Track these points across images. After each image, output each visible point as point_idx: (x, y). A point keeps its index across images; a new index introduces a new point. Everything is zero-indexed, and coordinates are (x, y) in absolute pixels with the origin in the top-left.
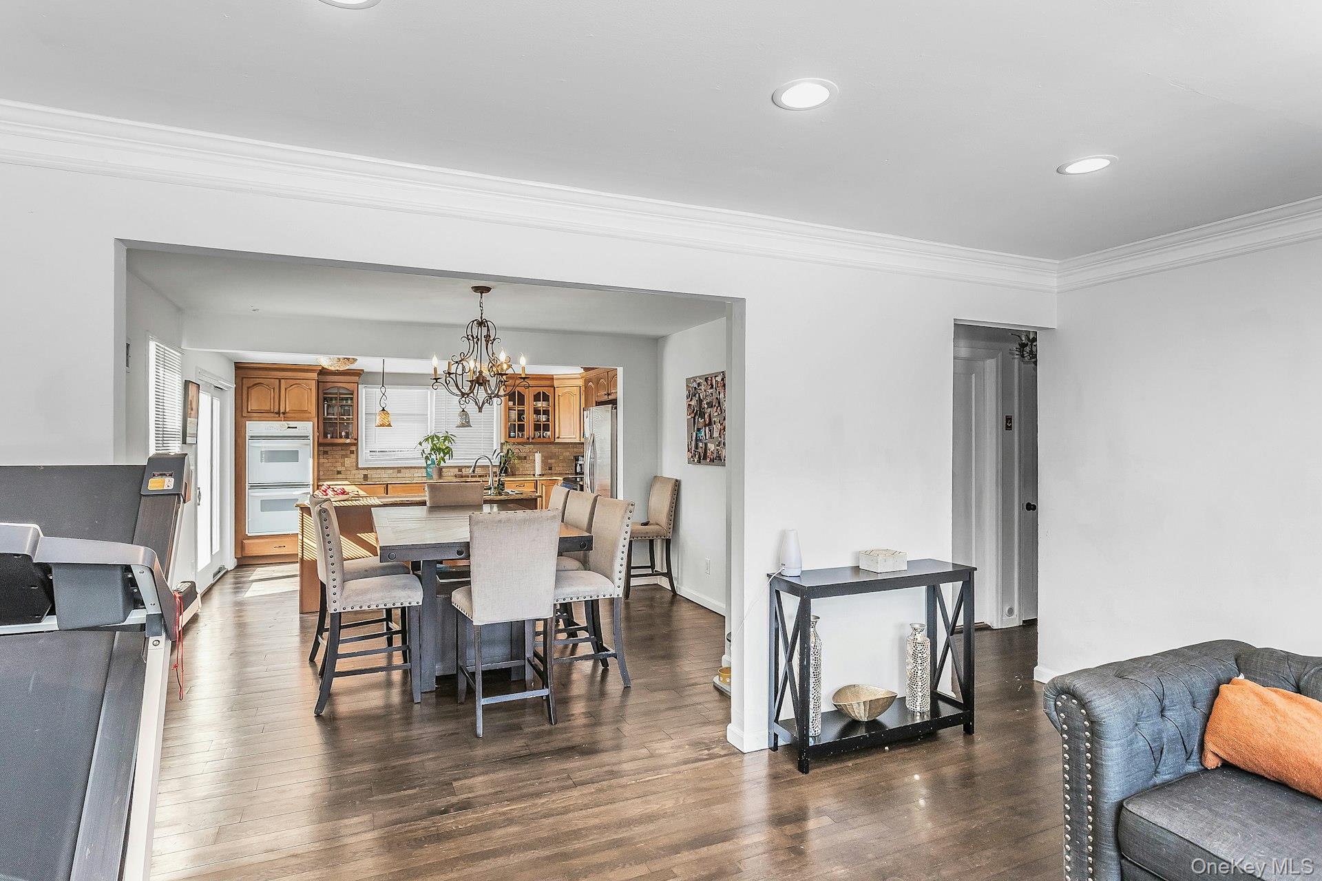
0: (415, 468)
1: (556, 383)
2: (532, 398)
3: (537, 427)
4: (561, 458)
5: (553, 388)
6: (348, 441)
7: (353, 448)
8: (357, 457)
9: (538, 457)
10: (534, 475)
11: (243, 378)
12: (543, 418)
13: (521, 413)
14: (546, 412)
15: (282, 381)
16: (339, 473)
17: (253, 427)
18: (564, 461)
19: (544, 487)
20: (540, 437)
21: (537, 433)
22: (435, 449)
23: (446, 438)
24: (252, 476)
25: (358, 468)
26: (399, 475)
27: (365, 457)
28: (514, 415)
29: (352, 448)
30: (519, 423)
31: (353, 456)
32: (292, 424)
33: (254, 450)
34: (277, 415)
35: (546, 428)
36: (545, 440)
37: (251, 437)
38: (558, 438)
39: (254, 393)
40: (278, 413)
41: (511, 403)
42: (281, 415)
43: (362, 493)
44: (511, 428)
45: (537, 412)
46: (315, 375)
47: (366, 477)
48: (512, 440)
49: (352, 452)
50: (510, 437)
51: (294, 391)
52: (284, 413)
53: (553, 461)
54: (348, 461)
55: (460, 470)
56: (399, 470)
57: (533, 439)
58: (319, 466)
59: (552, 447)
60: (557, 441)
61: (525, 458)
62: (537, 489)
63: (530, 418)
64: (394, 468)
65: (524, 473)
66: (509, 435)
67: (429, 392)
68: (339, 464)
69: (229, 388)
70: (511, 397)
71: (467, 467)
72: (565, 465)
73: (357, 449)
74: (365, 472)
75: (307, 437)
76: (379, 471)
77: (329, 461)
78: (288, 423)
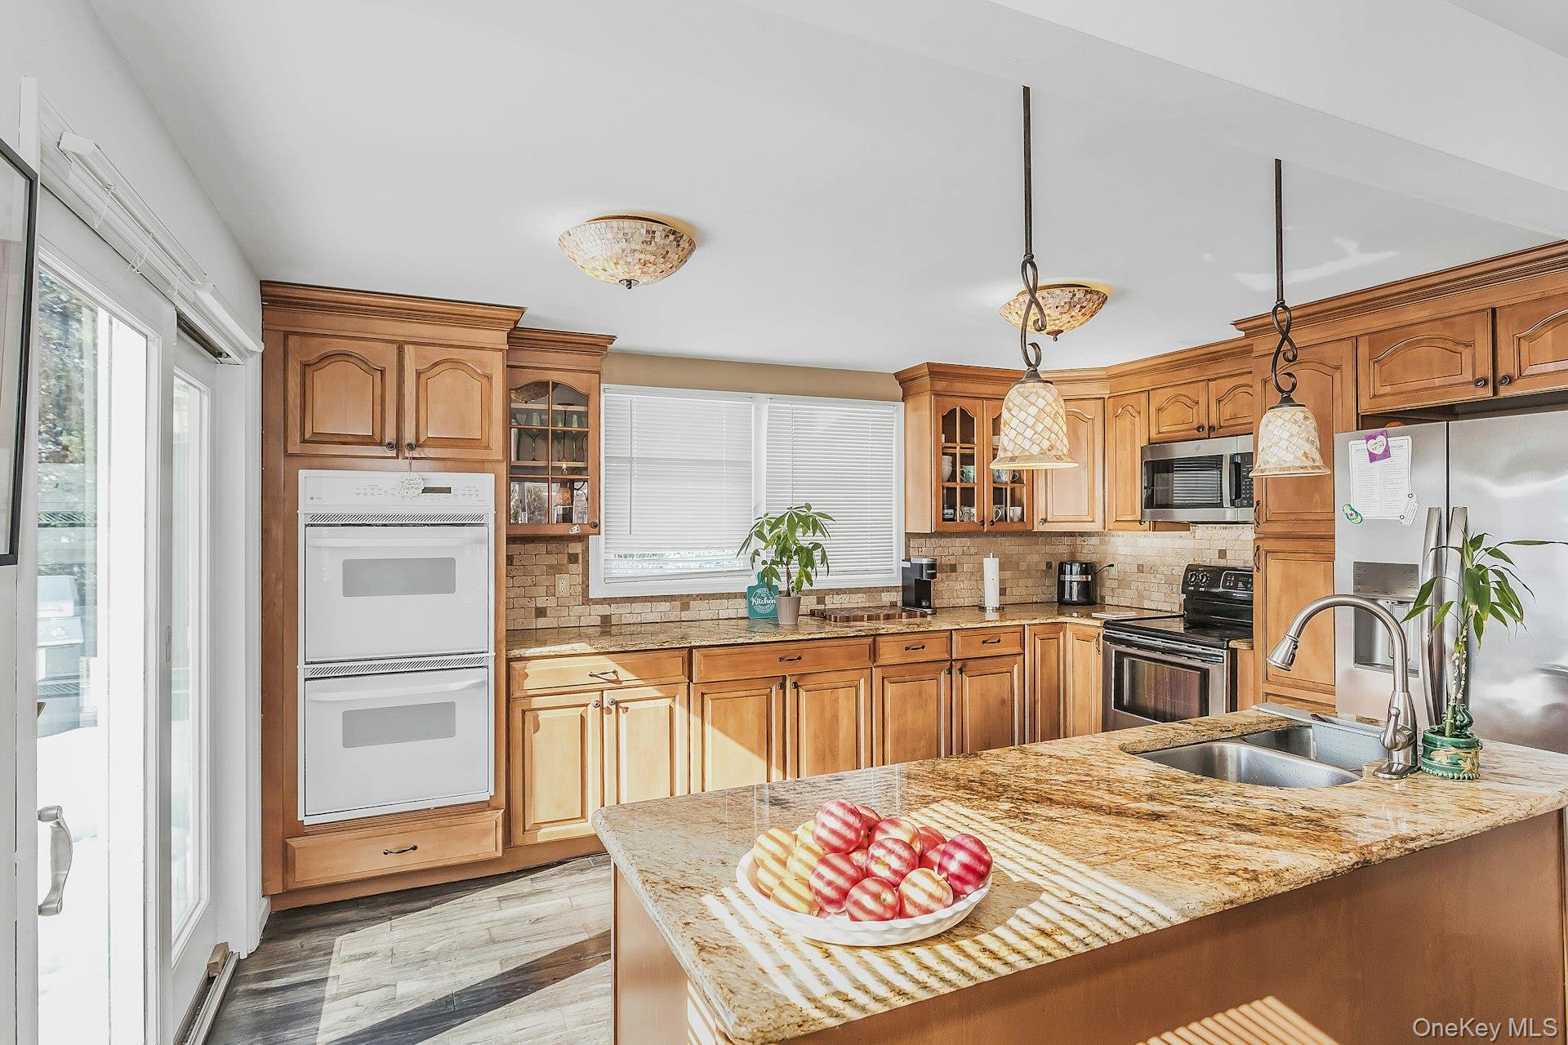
0: (727, 595)
2: (988, 424)
4: (1023, 566)
6: (569, 529)
7: (576, 548)
8: (586, 569)
9: (991, 566)
11: (287, 335)
13: (965, 460)
15: (409, 350)
16: (541, 612)
17: (322, 489)
18: (1028, 573)
21: (998, 511)
24: (313, 643)
25: (587, 601)
27: (606, 570)
28: (949, 465)
29: (569, 547)
30: (965, 484)
31: (576, 568)
32: (437, 478)
33: (322, 555)
34: (393, 453)
35: (1016, 496)
36: (1012, 526)
37: (313, 517)
38: (1045, 521)
39: (322, 379)
40: (397, 446)
41: (946, 437)
42: (406, 451)
43: (624, 675)
44: (946, 496)
46: (499, 338)
47: (606, 620)
48: (943, 526)
49: (573, 558)
50: (944, 518)
51: (444, 383)
52: (411, 447)
53: (1007, 575)
54: (565, 583)
55: (821, 601)
56: (685, 601)
57: (992, 524)
58: (507, 605)
60: (1038, 528)
62: (1024, 648)
63: (983, 474)
64: (670, 598)
65: (953, 602)
66: (943, 514)
67: (753, 407)
68: (542, 590)
69: (244, 352)
70: (948, 420)
71: (838, 592)
72: (1030, 582)
73: (586, 550)
74: (605, 610)
75: (481, 517)
76: (637, 607)
77: (519, 581)
78: (425, 475)
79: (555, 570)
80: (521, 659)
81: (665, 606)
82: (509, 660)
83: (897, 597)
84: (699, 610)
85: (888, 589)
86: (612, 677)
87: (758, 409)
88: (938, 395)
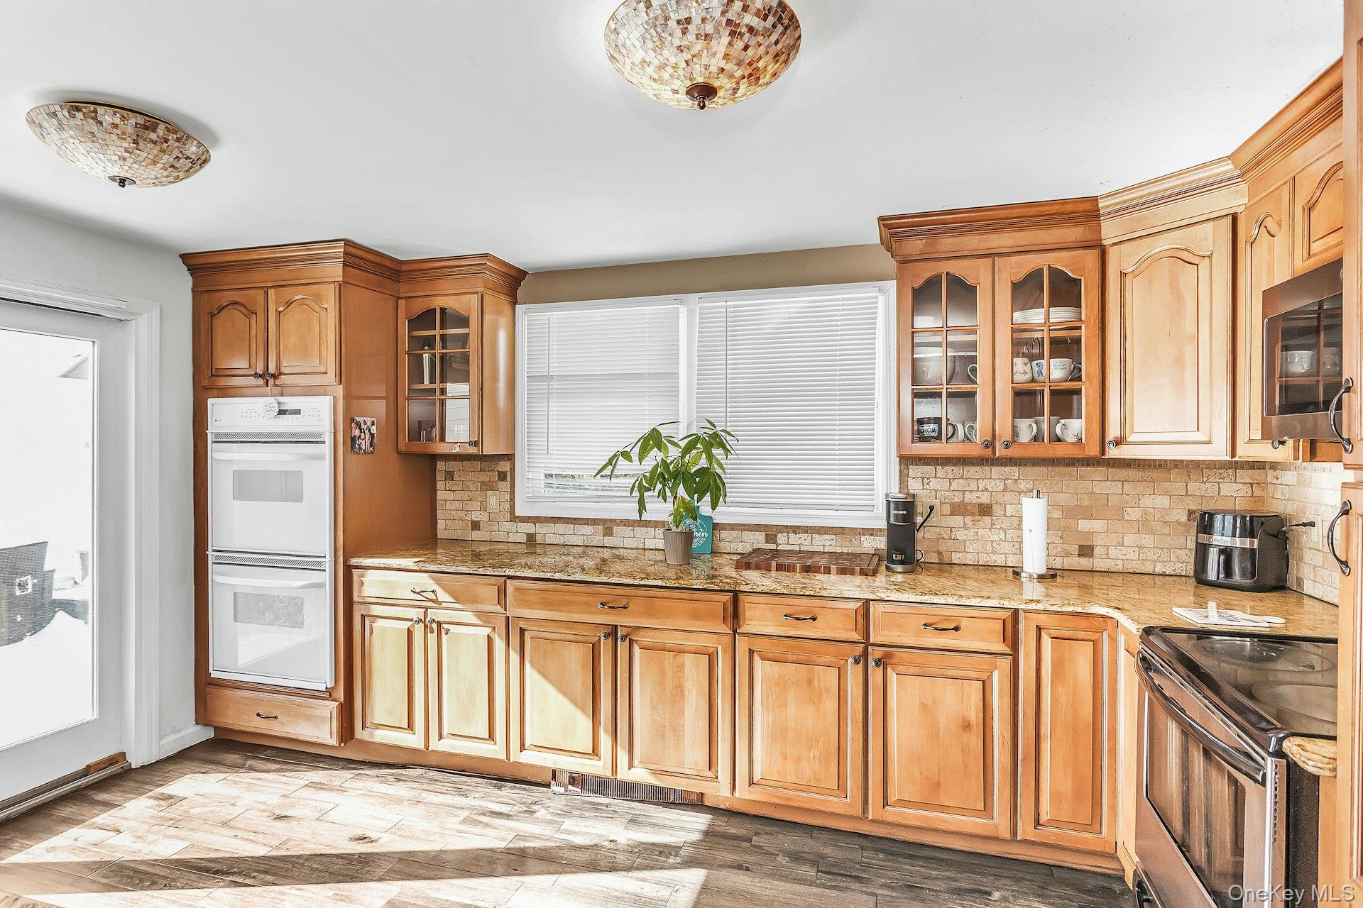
1: (1109, 231)
2: (1006, 294)
3: (1025, 401)
4: (1133, 514)
5: (1096, 252)
7: (504, 466)
8: (513, 486)
9: (1034, 511)
11: (202, 292)
12: (1057, 369)
13: (962, 352)
14: (1065, 346)
15: (272, 292)
16: (475, 525)
19: (1047, 642)
20: (1037, 438)
21: (1026, 429)
22: (667, 476)
24: (220, 533)
25: (514, 518)
26: (608, 540)
27: (531, 489)
28: (934, 355)
29: (498, 467)
30: (955, 387)
31: (504, 486)
32: (291, 402)
33: (221, 469)
34: (261, 382)
35: (1064, 402)
36: (1059, 451)
37: (217, 435)
38: (1118, 442)
40: (265, 375)
41: (924, 321)
42: (271, 382)
43: (443, 596)
44: (924, 406)
45: (1028, 346)
47: (531, 537)
48: (925, 449)
49: (502, 476)
51: (293, 318)
52: (275, 375)
53: (1096, 525)
54: (494, 500)
55: (771, 538)
56: (608, 526)
57: (1007, 446)
59: (1097, 473)
60: (1113, 452)
61: (985, 510)
62: (1015, 646)
63: (996, 370)
64: (595, 522)
66: (918, 432)
67: (682, 311)
68: (476, 505)
70: (923, 295)
71: (795, 529)
72: (1148, 540)
73: (513, 470)
74: (530, 528)
75: (319, 435)
76: (560, 528)
77: (458, 495)
78: (282, 399)
79: (487, 486)
80: (357, 567)
81: (588, 530)
82: (349, 567)
83: (881, 543)
84: (623, 537)
85: (871, 532)
86: (433, 597)
87: (690, 312)
88: (905, 261)
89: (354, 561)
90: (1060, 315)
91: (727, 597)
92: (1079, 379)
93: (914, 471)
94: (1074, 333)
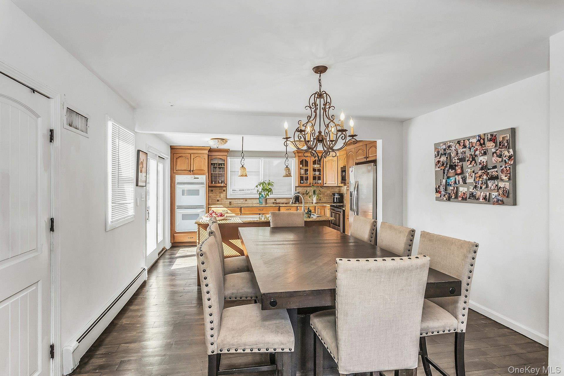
0: (253, 199)
2: (312, 163)
3: (314, 178)
4: (326, 194)
6: (222, 185)
7: (225, 189)
8: (226, 193)
10: (312, 203)
11: (174, 153)
12: (317, 173)
13: (306, 170)
14: (319, 170)
15: (192, 154)
16: (218, 201)
17: (179, 178)
18: (327, 196)
19: (319, 210)
20: (316, 183)
21: (315, 181)
22: (264, 189)
23: (269, 184)
24: (178, 203)
25: (227, 199)
26: (246, 202)
27: (230, 193)
28: (303, 172)
29: (223, 188)
30: (305, 176)
32: (196, 176)
33: (179, 189)
34: (190, 172)
35: (319, 178)
36: (318, 185)
37: (178, 183)
38: (325, 184)
39: (179, 161)
40: (190, 171)
41: (301, 166)
42: (191, 172)
43: (229, 211)
44: (302, 178)
45: (314, 170)
46: (207, 152)
47: (230, 203)
48: (302, 185)
49: (224, 191)
50: (301, 183)
51: (197, 160)
52: (192, 171)
53: (321, 196)
54: (222, 195)
55: (275, 200)
56: (246, 199)
57: (312, 184)
58: (209, 198)
59: (322, 188)
60: (325, 185)
62: (315, 211)
63: (311, 173)
64: (243, 199)
66: (301, 182)
67: (260, 160)
68: (218, 196)
69: (167, 158)
70: (301, 162)
71: (279, 198)
72: (328, 198)
74: (230, 201)
75: (203, 183)
76: (236, 200)
77: (213, 195)
78: (194, 176)
79: (221, 193)
80: (210, 207)
81: (242, 200)
82: (208, 208)
84: (249, 201)
85: (292, 198)
86: (227, 212)
87: (262, 161)
88: (299, 156)
89: (209, 206)
90: (318, 166)
91: (278, 207)
92: (320, 175)
93: (297, 188)
94: (320, 168)
